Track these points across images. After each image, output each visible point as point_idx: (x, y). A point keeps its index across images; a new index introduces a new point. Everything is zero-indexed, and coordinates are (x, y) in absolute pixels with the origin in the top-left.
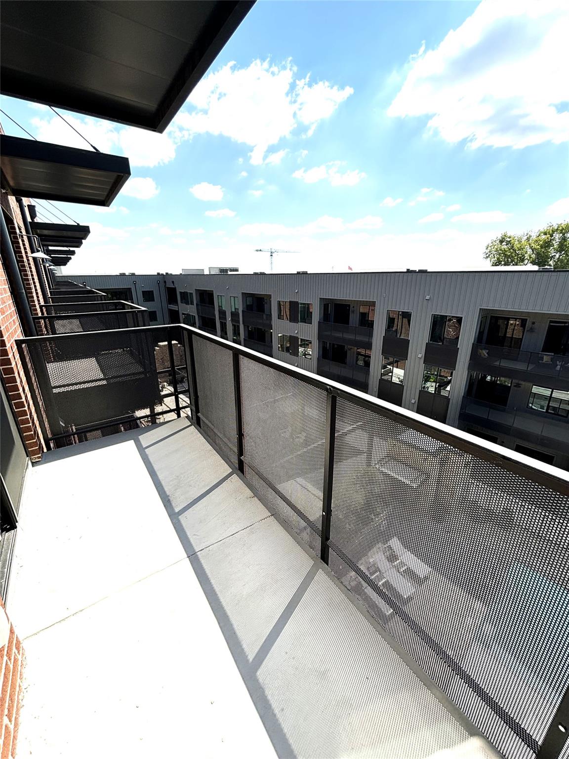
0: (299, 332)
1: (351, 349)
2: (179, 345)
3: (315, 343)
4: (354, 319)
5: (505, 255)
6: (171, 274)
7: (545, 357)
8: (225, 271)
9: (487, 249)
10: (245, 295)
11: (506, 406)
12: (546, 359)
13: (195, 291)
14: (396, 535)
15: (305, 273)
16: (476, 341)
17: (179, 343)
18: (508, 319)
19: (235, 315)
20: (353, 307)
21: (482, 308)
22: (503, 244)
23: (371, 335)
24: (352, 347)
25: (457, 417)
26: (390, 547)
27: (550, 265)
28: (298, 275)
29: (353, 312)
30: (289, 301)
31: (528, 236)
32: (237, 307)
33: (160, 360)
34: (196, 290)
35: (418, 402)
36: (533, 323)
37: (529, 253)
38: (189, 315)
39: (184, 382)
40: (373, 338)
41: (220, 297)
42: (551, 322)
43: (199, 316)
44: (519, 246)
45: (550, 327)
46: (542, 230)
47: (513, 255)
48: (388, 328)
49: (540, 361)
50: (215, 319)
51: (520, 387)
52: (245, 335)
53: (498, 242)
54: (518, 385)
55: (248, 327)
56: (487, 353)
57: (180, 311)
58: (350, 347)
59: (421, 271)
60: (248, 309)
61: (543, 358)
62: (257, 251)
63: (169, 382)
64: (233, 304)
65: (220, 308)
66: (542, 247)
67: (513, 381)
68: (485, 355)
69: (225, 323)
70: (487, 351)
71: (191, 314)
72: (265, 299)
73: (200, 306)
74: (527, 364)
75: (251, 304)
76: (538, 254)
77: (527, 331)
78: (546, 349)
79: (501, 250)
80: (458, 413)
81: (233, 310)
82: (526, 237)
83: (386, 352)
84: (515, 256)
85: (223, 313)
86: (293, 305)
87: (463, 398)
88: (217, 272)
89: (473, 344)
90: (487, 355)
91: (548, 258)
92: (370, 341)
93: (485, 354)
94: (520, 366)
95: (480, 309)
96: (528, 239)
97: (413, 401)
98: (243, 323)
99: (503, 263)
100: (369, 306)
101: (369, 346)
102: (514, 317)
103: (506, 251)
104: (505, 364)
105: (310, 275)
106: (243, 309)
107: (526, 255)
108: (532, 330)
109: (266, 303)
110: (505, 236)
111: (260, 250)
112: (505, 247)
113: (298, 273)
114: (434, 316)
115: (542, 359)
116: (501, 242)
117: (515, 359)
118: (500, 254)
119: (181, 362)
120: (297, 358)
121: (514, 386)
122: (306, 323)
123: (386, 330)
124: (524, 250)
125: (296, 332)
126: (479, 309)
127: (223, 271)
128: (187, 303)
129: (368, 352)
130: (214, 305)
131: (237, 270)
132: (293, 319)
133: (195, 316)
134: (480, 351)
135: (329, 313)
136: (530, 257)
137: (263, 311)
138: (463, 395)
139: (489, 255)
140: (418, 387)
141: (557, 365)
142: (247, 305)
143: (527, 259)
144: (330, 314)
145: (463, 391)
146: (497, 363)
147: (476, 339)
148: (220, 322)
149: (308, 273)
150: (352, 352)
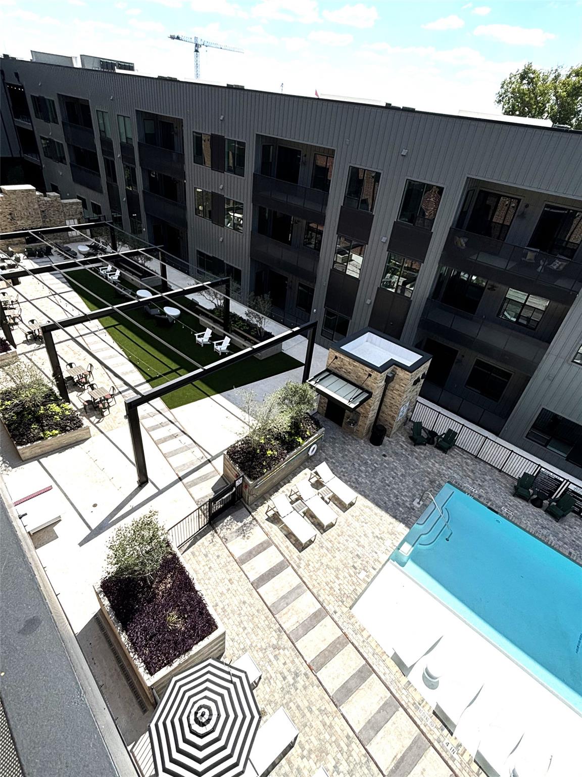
0: (226, 188)
1: (298, 221)
2: (37, 193)
3: (248, 207)
4: (305, 174)
5: (523, 102)
6: (14, 59)
7: (529, 253)
8: (109, 66)
9: (502, 87)
10: (143, 116)
11: (474, 314)
12: (530, 256)
13: (57, 98)
14: (326, 460)
15: (240, 89)
16: (455, 225)
17: (37, 190)
18: (499, 196)
19: (126, 148)
20: (305, 156)
21: (470, 176)
22: (525, 82)
23: (324, 202)
24: (300, 219)
25: (416, 325)
26: (316, 473)
27: (571, 125)
28: (227, 90)
29: (304, 164)
30: (210, 133)
31: (557, 74)
32: (129, 136)
33: (8, 216)
34: (58, 94)
35: (374, 302)
36: (527, 206)
37: (551, 102)
38: (51, 141)
39: (52, 255)
40: (328, 207)
41: (100, 113)
42: (547, 206)
43: (68, 144)
44: (541, 89)
45: (544, 212)
46: (575, 68)
47: (532, 102)
48: (348, 194)
49: (523, 259)
50: (96, 154)
51: (495, 290)
52: (144, 185)
53: (518, 77)
54: (492, 288)
55: (150, 172)
56: (466, 243)
57: (36, 132)
58: (297, 219)
59: (406, 110)
60: (148, 141)
61: (527, 254)
62: (172, 37)
63: (27, 253)
64: (123, 130)
65: (103, 134)
66: (568, 95)
67: (489, 282)
68: (462, 245)
69: (113, 163)
70: (466, 240)
71: (55, 140)
72: (175, 126)
73: (69, 128)
74: (507, 261)
75: (153, 132)
76: (561, 106)
77: (518, 216)
78: (532, 244)
79: (519, 90)
80: (418, 321)
81: (124, 141)
82: (554, 75)
83: (342, 230)
84: (535, 104)
85: (107, 144)
86: (217, 141)
87: (427, 301)
88: (97, 66)
89: (451, 228)
90: (464, 245)
91: (572, 114)
92: (323, 211)
93: (463, 243)
94: (499, 263)
95: (468, 178)
96: (556, 78)
97: (368, 302)
98: (141, 165)
99: (517, 113)
100: (327, 157)
101: (321, 220)
102: (508, 195)
103: (525, 94)
104: (484, 259)
105: (246, 92)
106: (139, 140)
107: (547, 105)
108: (523, 215)
109: (177, 134)
110: (529, 69)
111: (178, 38)
112: (525, 87)
113: (229, 87)
114: (410, 183)
115: (525, 255)
116: (523, 77)
117: (495, 253)
118: (515, 98)
119: (44, 222)
120: (222, 228)
121: (489, 289)
122: (235, 174)
123: (345, 197)
124: (547, 96)
125: (221, 187)
126: (466, 178)
127: (108, 66)
128: (47, 120)
129: (320, 228)
130: (91, 127)
131: (130, 67)
132: (218, 165)
133: (62, 144)
134: (458, 238)
135: (271, 160)
136: (552, 109)
137: (172, 147)
138: (427, 297)
139: (503, 98)
140: (376, 283)
141: (540, 265)
142: (146, 134)
143: (547, 111)
144: (271, 163)
145: (429, 291)
146: (474, 257)
147: (456, 223)
148: (104, 158)
149: (245, 88)
150: (299, 226)
